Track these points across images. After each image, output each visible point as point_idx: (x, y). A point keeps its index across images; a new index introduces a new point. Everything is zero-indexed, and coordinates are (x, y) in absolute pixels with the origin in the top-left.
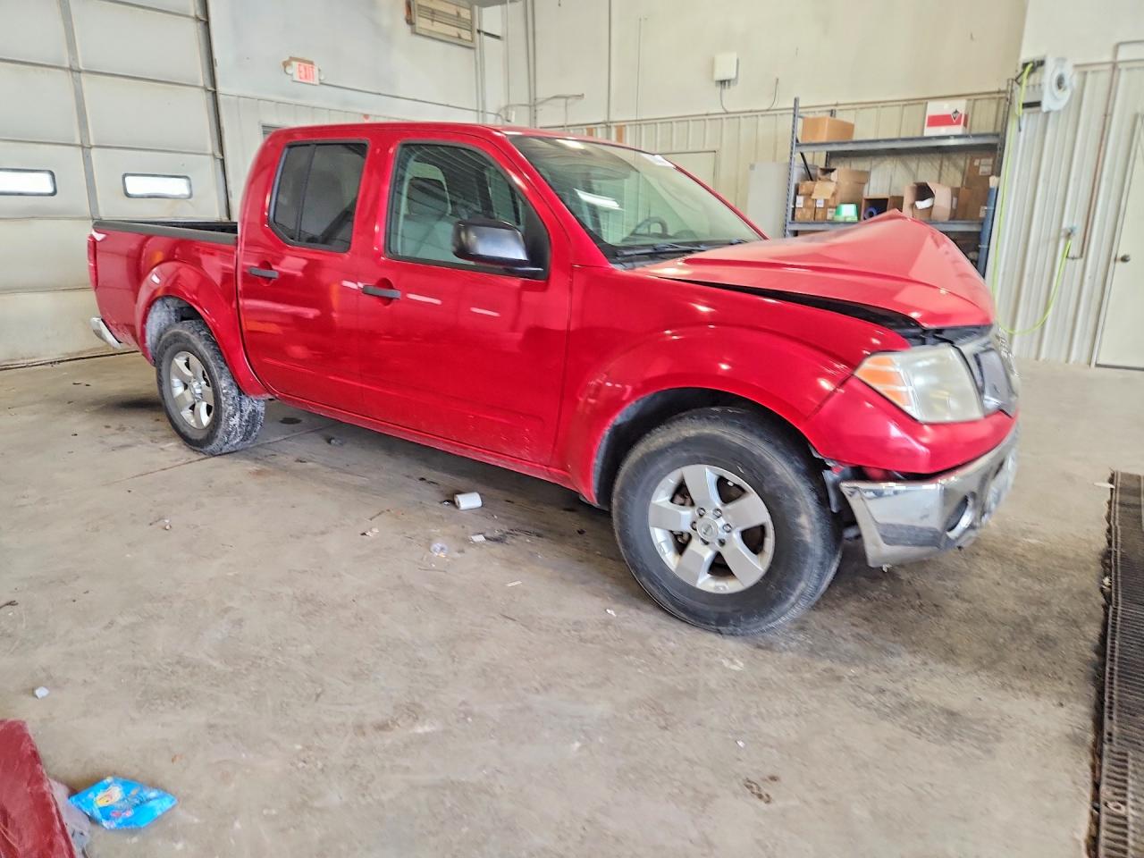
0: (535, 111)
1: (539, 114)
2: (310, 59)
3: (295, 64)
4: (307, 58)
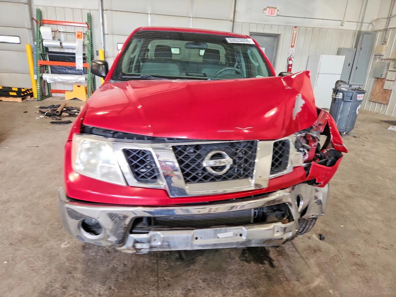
0: (389, 21)
1: (391, 22)
2: (276, 7)
3: (268, 9)
4: (274, 7)
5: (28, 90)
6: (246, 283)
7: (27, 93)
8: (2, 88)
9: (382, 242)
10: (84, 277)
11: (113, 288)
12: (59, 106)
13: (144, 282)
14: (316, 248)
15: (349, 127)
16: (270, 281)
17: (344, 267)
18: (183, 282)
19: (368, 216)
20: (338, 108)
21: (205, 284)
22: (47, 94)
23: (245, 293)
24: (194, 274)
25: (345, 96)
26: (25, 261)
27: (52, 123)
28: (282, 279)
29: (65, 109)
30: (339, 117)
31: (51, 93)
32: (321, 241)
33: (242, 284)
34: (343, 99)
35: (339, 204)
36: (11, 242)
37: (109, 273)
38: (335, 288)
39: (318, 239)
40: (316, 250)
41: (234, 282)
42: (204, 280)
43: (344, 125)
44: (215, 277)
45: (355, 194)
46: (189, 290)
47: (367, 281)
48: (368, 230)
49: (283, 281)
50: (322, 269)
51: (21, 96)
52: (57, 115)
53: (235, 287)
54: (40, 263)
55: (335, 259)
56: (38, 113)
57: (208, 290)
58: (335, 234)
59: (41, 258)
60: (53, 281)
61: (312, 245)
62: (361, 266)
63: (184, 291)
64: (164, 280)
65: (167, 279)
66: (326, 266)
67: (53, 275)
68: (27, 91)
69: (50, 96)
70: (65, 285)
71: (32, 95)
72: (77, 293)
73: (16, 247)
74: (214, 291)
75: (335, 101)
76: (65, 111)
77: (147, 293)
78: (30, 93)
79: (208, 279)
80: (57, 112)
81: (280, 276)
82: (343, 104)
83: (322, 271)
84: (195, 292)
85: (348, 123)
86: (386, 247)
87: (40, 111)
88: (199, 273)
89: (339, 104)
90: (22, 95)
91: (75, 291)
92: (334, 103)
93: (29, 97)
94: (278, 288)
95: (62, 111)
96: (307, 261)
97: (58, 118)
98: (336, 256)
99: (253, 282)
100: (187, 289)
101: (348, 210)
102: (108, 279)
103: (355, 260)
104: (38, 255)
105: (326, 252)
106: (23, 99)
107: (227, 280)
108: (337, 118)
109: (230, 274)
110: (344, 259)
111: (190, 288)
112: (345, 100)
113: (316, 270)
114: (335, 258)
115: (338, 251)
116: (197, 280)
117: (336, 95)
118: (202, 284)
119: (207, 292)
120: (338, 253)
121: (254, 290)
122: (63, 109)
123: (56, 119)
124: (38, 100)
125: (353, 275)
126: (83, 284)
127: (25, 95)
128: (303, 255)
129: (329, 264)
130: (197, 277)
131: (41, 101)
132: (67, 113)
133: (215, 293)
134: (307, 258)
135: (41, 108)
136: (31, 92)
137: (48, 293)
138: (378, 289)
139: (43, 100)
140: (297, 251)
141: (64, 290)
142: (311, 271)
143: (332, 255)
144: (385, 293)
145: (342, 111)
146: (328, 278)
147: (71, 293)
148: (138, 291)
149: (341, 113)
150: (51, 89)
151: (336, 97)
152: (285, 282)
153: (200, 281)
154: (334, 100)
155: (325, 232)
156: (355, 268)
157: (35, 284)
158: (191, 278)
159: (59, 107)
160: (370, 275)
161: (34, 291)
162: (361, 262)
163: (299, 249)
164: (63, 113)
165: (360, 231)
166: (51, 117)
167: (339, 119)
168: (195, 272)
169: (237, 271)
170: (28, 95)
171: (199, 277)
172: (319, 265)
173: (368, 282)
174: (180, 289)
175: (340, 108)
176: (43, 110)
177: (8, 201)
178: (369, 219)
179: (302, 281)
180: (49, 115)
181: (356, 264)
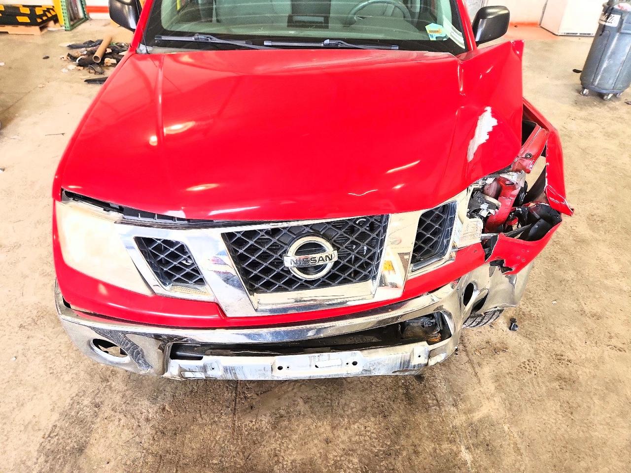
5: (48, 10)
6: (372, 407)
7: (46, 16)
8: (3, 9)
9: (617, 335)
10: (126, 388)
11: (167, 408)
12: (100, 42)
13: (214, 401)
14: (498, 345)
15: (620, 86)
16: (410, 404)
17: (538, 384)
18: (274, 402)
19: (606, 282)
20: (607, 47)
21: (307, 406)
22: (81, 15)
23: (367, 424)
24: (293, 389)
25: (624, 22)
26: (41, 357)
27: (88, 81)
28: (430, 401)
29: (109, 51)
30: (605, 65)
31: (88, 13)
32: (510, 332)
33: (364, 409)
34: (619, 29)
35: (559, 257)
36: (22, 323)
37: (163, 382)
38: (514, 422)
39: (506, 329)
40: (497, 350)
41: (352, 405)
42: (307, 400)
43: (611, 81)
44: (325, 395)
45: (596, 235)
46: (281, 416)
47: (570, 410)
48: (599, 311)
49: (432, 405)
50: (500, 385)
51: (36, 24)
52: (97, 64)
53: (352, 413)
54: (63, 361)
55: (526, 368)
56: (65, 58)
57: (311, 418)
58: (538, 318)
59: (64, 353)
60: (81, 394)
61: (494, 340)
62: (567, 381)
63: (274, 418)
64: (245, 397)
65: (249, 395)
66: (509, 380)
67: (81, 383)
68: (47, 13)
69: (86, 19)
70: (97, 400)
71: (55, 19)
72: (114, 416)
73: (29, 333)
74: (319, 419)
75: (603, 32)
76: (110, 53)
77: (216, 419)
78: (53, 16)
79: (312, 398)
80: (96, 58)
81: (428, 396)
82: (619, 39)
83: (499, 388)
84: (289, 420)
85: (620, 76)
86: (622, 346)
87: (69, 55)
88: (301, 386)
89: (610, 38)
90: (39, 20)
91: (113, 413)
92: (601, 37)
93: (52, 23)
94: (420, 418)
95: (105, 55)
96: (477, 369)
97: (98, 69)
98: (528, 361)
99: (383, 406)
100: (278, 415)
101: (574, 269)
102: (161, 392)
103: (562, 370)
104: (60, 348)
105: (514, 353)
106: (42, 29)
107: (343, 401)
108: (602, 66)
109: (349, 390)
110: (542, 367)
111: (282, 412)
112: (622, 31)
113: (489, 386)
114: (527, 366)
115: (536, 352)
116: (295, 399)
117: (607, 18)
118: (302, 407)
119: (309, 421)
120: (534, 356)
121: (381, 419)
122: (106, 51)
123: (96, 73)
124: (67, 29)
125: (551, 398)
126: (124, 400)
127: (44, 21)
128: (474, 358)
129: (514, 376)
130: (296, 393)
131: (71, 30)
132: (114, 58)
133: (319, 424)
134: (479, 365)
135: (71, 47)
136: (53, 13)
137: (73, 414)
138: (585, 425)
139: (75, 27)
140: (466, 351)
141: (96, 409)
142: (481, 389)
143: (524, 360)
144: (597, 433)
145: (613, 53)
146: (507, 402)
147: (106, 415)
148: (205, 416)
149: (610, 58)
150: (86, 4)
151: (607, 24)
152: (433, 408)
153: (301, 401)
154: (602, 29)
155: (521, 313)
156: (556, 385)
157: (55, 398)
158: (286, 396)
159: (100, 44)
160: (579, 399)
161: (53, 410)
162: (570, 373)
163: (469, 347)
164: (107, 60)
165: (583, 313)
166: (86, 68)
167: (605, 69)
168: (295, 385)
169: (360, 386)
170: (49, 19)
171: (299, 394)
172: (497, 378)
173: (572, 413)
174: (268, 415)
175: (610, 45)
176: (74, 53)
177: (17, 246)
178: (607, 288)
179: (462, 406)
180: (83, 64)
181: (560, 378)
